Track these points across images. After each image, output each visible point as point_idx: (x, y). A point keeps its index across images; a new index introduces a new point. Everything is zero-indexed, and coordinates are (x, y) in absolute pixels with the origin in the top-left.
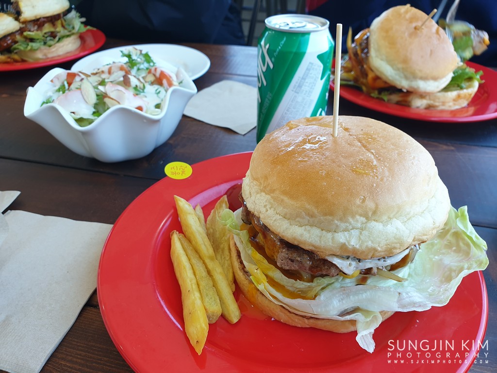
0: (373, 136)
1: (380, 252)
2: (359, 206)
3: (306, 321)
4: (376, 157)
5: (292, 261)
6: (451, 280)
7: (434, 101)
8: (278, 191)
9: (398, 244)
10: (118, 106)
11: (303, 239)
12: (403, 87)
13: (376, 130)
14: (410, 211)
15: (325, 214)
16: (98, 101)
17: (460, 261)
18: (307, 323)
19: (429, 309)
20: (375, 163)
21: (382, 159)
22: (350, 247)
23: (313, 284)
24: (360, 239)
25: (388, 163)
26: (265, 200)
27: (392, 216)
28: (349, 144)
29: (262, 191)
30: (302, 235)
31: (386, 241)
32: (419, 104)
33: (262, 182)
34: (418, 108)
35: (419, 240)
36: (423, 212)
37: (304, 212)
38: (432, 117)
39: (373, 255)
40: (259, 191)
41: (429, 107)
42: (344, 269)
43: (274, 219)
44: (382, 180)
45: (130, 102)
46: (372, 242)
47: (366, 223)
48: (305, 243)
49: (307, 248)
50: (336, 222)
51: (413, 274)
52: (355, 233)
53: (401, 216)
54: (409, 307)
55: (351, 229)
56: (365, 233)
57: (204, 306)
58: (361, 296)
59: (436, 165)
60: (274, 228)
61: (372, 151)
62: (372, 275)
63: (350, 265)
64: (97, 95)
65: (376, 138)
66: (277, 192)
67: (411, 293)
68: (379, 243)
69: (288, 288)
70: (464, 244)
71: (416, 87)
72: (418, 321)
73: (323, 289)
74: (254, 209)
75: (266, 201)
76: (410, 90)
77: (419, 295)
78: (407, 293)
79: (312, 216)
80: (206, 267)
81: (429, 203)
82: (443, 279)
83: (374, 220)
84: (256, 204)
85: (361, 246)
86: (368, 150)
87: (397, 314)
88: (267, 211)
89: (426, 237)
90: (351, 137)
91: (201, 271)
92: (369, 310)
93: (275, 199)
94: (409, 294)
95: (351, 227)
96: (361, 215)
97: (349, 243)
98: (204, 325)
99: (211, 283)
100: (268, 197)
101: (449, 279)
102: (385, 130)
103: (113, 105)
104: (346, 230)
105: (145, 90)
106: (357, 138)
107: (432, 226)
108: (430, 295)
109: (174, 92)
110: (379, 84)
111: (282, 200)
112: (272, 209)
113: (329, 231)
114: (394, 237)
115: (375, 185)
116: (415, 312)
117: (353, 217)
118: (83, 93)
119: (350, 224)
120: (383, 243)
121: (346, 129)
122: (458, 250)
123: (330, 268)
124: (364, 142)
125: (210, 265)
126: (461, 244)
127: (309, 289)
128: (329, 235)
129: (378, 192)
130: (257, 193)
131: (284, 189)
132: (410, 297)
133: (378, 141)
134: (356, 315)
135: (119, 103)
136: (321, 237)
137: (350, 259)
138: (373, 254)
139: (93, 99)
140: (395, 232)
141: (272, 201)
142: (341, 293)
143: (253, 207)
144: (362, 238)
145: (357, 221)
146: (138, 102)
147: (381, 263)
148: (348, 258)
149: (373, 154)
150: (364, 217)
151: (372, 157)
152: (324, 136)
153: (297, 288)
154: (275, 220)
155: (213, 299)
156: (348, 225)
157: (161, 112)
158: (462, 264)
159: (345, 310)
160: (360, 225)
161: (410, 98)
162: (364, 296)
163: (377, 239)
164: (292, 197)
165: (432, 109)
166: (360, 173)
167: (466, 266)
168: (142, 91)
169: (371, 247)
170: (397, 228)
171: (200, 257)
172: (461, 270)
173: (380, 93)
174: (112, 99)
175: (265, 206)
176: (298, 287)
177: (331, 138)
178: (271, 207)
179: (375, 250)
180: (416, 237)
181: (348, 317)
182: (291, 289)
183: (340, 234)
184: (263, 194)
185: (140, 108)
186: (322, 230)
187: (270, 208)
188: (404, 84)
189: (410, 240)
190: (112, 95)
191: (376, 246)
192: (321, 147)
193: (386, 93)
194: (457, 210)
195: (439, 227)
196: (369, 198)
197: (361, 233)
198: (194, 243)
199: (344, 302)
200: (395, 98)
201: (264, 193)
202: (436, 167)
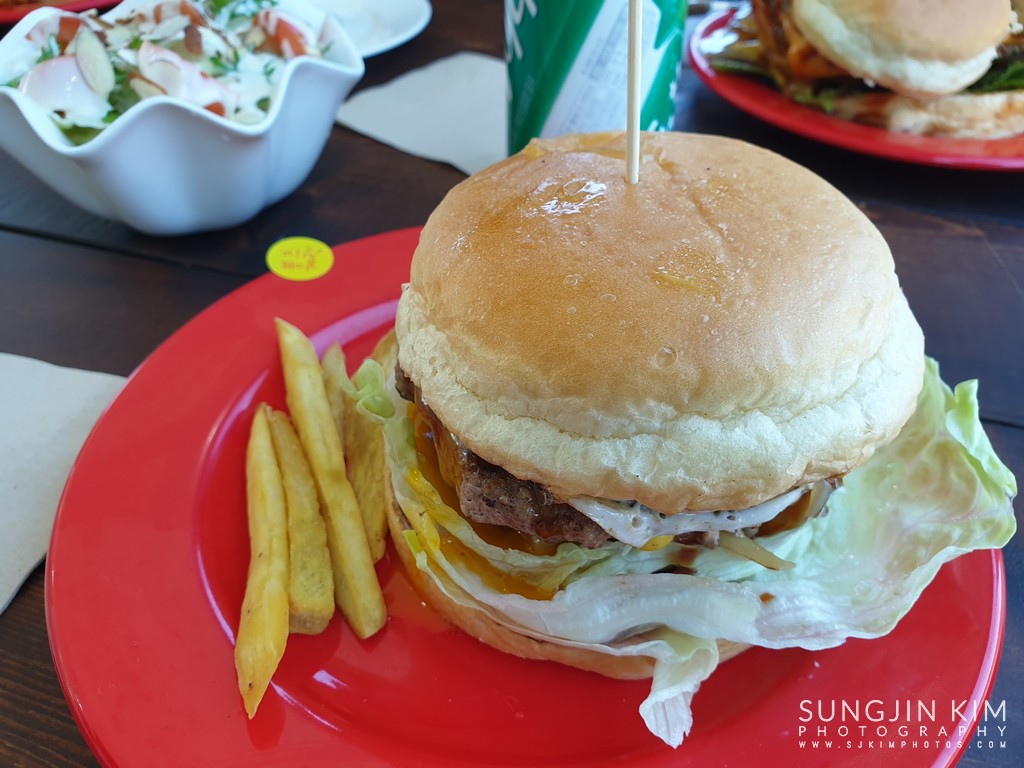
0: (735, 187)
1: (709, 497)
2: (654, 375)
3: (536, 646)
4: (730, 242)
5: (490, 504)
6: (913, 566)
7: (948, 115)
8: (459, 324)
9: (760, 481)
10: (161, 99)
11: (511, 451)
12: (867, 75)
13: (747, 171)
14: (803, 394)
15: (566, 392)
16: (119, 87)
17: (943, 521)
18: (537, 653)
19: (837, 643)
20: (721, 258)
21: (742, 249)
22: (628, 480)
23: (553, 560)
24: (655, 461)
25: (756, 259)
26: (433, 345)
27: (747, 403)
28: (662, 204)
29: (430, 320)
30: (508, 441)
31: (727, 470)
32: (908, 123)
33: (428, 296)
34: (906, 132)
35: (821, 470)
36: (842, 397)
37: (516, 383)
38: (942, 155)
39: (691, 503)
40: (424, 320)
41: (933, 132)
42: (618, 532)
43: (448, 395)
44: (730, 304)
45: (192, 90)
46: (688, 472)
47: (676, 418)
48: (516, 462)
49: (520, 473)
50: (594, 412)
51: (823, 545)
52: (643, 443)
53: (775, 404)
54: (789, 635)
55: (636, 434)
56: (671, 445)
57: (289, 596)
58: (667, 600)
59: (897, 271)
60: (448, 419)
61: (720, 225)
62: (707, 546)
63: (636, 522)
64: (117, 71)
65: (740, 192)
66: (458, 326)
67: (801, 598)
68: (706, 475)
69: (495, 564)
70: (960, 476)
71: (897, 75)
72: (817, 664)
73: (581, 571)
74: (411, 365)
75: (435, 347)
76: (885, 83)
77: (820, 604)
78: (790, 599)
79: (535, 394)
80: (320, 499)
81: (859, 372)
82: (896, 563)
83: (699, 413)
84: (415, 353)
85: (654, 479)
86: (711, 223)
87: (755, 653)
88: (435, 372)
89: (843, 463)
90: (674, 187)
91: (304, 505)
92: (688, 633)
93: (453, 342)
94: (797, 602)
95: (634, 429)
96: (660, 399)
97: (624, 468)
98: (271, 646)
99: (322, 537)
100: (441, 336)
101: (909, 563)
102: (769, 172)
103: (150, 95)
104: (620, 434)
105: (241, 65)
106: (689, 189)
107: (860, 435)
108: (855, 602)
109: (301, 70)
110: (814, 68)
111: (467, 349)
112: (448, 370)
113: (577, 434)
114: (750, 462)
115: (707, 318)
116: (798, 649)
117: (638, 402)
118: (83, 64)
119: (631, 418)
120: (717, 475)
121: (668, 166)
122: (943, 492)
123: (582, 529)
124: (704, 200)
125: (329, 494)
126: (953, 476)
127: (544, 570)
128: (578, 445)
129: (713, 337)
130: (421, 326)
131: (472, 318)
132: (798, 609)
133: (745, 199)
134: (655, 645)
135: (164, 92)
136: (556, 449)
137: (637, 508)
138: (691, 500)
139: (107, 82)
140: (752, 448)
141: (447, 349)
142: (618, 590)
143: (409, 361)
144: (661, 458)
145: (650, 413)
146: (212, 92)
147: (722, 522)
148: (632, 505)
149: (722, 234)
150: (669, 403)
151: (718, 241)
152: (603, 182)
153: (515, 567)
154: (451, 399)
155: (317, 577)
156: (626, 422)
157: (265, 117)
158: (946, 528)
159: (630, 630)
160: (658, 425)
161: (888, 108)
162: (675, 601)
163: (702, 464)
164: (490, 340)
165: (941, 135)
166: (672, 285)
167: (957, 533)
168: (230, 66)
169: (684, 485)
170: (760, 439)
171: (312, 473)
172: (943, 541)
173: (816, 92)
174: (149, 82)
175: (432, 361)
176: (515, 564)
177: (622, 187)
178: (447, 364)
179: (695, 493)
180: (814, 463)
181: (632, 650)
182: (500, 567)
183: (604, 444)
184: (432, 328)
185: (217, 108)
186: (561, 432)
187: (443, 367)
188: (870, 67)
189: (795, 472)
190: (149, 72)
191: (698, 481)
192: (585, 211)
193: (832, 93)
194: (953, 390)
195: (881, 438)
196: (687, 352)
197: (659, 446)
198: (303, 435)
199: (623, 611)
200: (852, 106)
201: (434, 327)
202: (896, 276)
